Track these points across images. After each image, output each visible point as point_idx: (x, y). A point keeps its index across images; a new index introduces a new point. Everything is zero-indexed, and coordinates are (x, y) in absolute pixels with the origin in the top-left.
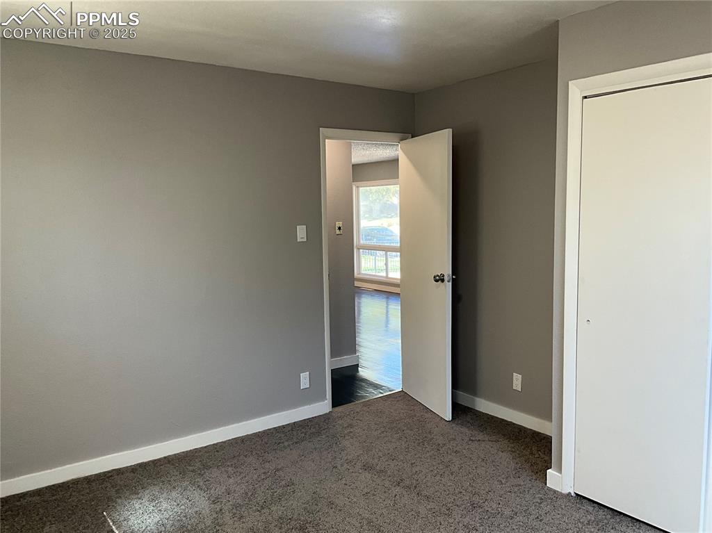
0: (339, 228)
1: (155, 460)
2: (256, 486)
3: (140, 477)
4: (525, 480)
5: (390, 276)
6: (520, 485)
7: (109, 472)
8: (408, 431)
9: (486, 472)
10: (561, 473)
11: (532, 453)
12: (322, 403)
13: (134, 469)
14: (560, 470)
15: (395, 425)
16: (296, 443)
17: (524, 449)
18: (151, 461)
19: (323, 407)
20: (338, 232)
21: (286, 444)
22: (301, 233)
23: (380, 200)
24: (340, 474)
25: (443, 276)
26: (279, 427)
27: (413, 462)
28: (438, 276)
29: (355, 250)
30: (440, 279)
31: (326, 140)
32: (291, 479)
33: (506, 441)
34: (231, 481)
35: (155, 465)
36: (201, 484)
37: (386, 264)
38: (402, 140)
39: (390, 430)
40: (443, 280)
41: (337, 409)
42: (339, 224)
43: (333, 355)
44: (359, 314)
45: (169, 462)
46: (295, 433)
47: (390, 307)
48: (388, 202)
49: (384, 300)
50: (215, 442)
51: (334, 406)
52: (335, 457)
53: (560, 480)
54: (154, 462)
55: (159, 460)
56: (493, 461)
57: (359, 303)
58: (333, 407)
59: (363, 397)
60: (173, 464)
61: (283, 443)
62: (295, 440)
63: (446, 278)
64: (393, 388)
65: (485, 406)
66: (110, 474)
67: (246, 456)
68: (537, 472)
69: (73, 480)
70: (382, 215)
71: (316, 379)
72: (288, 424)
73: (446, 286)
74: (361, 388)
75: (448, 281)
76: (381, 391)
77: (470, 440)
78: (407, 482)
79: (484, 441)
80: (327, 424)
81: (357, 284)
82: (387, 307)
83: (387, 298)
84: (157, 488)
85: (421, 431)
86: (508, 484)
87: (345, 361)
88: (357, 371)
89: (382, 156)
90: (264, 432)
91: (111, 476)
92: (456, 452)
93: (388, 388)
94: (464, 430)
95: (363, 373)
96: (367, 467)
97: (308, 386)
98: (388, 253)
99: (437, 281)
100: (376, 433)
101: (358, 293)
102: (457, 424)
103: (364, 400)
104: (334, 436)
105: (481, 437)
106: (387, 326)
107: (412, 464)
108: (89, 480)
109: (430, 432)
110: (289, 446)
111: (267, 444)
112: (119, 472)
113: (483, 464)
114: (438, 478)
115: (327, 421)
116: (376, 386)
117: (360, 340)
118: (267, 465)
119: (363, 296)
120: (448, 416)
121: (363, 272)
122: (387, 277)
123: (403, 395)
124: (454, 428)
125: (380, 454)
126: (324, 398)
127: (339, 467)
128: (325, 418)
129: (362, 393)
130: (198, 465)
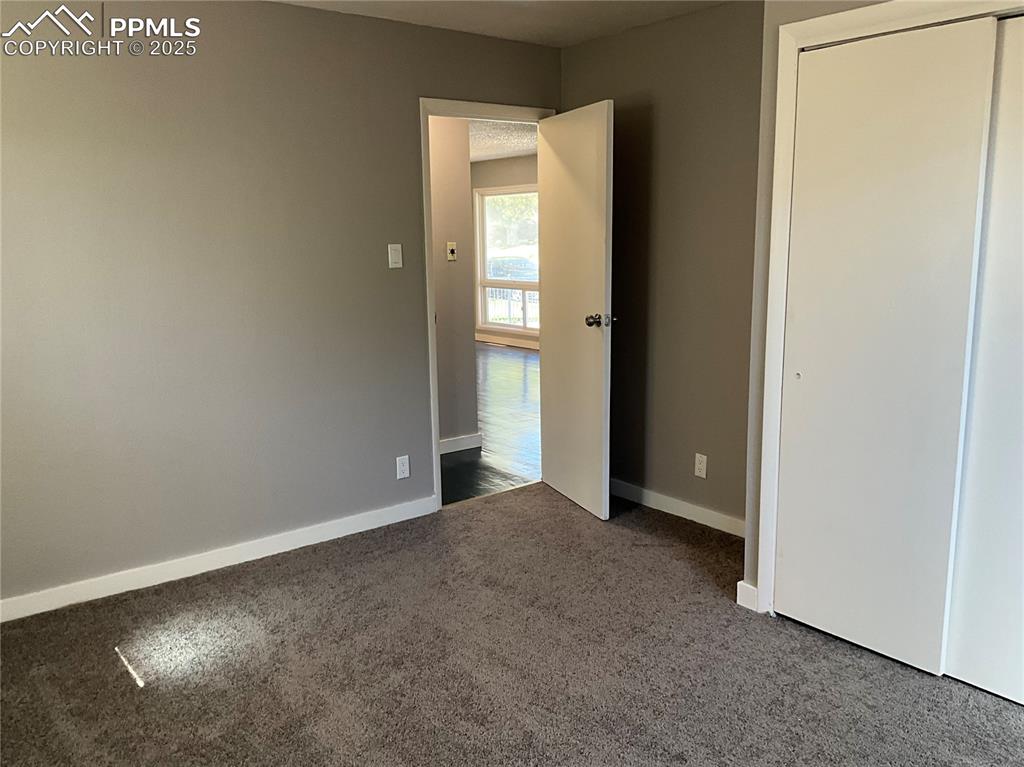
0: (452, 252)
1: (188, 578)
2: (333, 610)
3: (168, 601)
4: (708, 595)
5: (528, 326)
6: (700, 603)
7: (122, 594)
8: (548, 534)
9: (654, 586)
10: (756, 585)
11: (717, 561)
12: (427, 499)
13: (157, 590)
14: (755, 581)
15: (529, 527)
16: (391, 552)
17: (707, 556)
18: (182, 579)
19: (429, 503)
20: (450, 257)
21: (376, 553)
22: (394, 256)
23: (517, 219)
24: (450, 591)
25: (600, 317)
26: (367, 531)
27: (553, 574)
28: (592, 317)
29: (479, 290)
30: (594, 322)
31: (430, 117)
32: (382, 600)
33: (684, 546)
34: (298, 603)
35: (188, 585)
36: (255, 608)
37: (524, 309)
38: (541, 119)
39: (523, 534)
40: (599, 324)
41: (449, 507)
42: (451, 245)
43: (443, 434)
44: (485, 380)
45: (209, 579)
46: (389, 539)
47: (529, 368)
48: (529, 222)
49: (522, 360)
50: (276, 553)
51: (445, 502)
52: (445, 570)
53: (756, 596)
54: (187, 580)
55: (194, 578)
56: (664, 572)
57: (485, 364)
58: (443, 504)
59: (487, 491)
60: (214, 583)
61: (372, 552)
62: (389, 549)
63: (603, 320)
64: (529, 479)
65: (656, 500)
66: (124, 598)
67: (319, 571)
68: (725, 586)
69: (70, 606)
70: (521, 241)
71: (418, 466)
72: (380, 528)
73: (603, 332)
74: (484, 479)
75: (607, 325)
76: (512, 483)
77: (634, 545)
78: (545, 601)
79: (653, 546)
80: (435, 526)
81: (478, 337)
82: (525, 370)
83: (526, 357)
84: (191, 616)
85: (565, 535)
86: (683, 602)
87: (462, 442)
88: (480, 456)
89: (517, 149)
90: (345, 538)
91: (126, 600)
92: (614, 561)
93: (523, 479)
94: (626, 531)
95: (489, 458)
96: (490, 582)
97: (408, 475)
98: (527, 292)
99: (590, 324)
100: (503, 538)
101: (483, 350)
102: (617, 525)
103: (486, 495)
104: (444, 542)
105: (648, 541)
106: (524, 396)
107: (552, 577)
108: (92, 605)
109: (579, 536)
110: (380, 556)
111: (349, 553)
112: (137, 594)
113: (650, 575)
114: (588, 593)
115: (435, 523)
116: (505, 476)
117: (485, 414)
118: (349, 582)
119: (491, 354)
120: (605, 514)
121: (490, 320)
122: (525, 327)
123: (543, 487)
124: (613, 530)
125: (508, 565)
126: (430, 492)
127: (450, 582)
128: (433, 519)
129: (484, 485)
130: (251, 582)
